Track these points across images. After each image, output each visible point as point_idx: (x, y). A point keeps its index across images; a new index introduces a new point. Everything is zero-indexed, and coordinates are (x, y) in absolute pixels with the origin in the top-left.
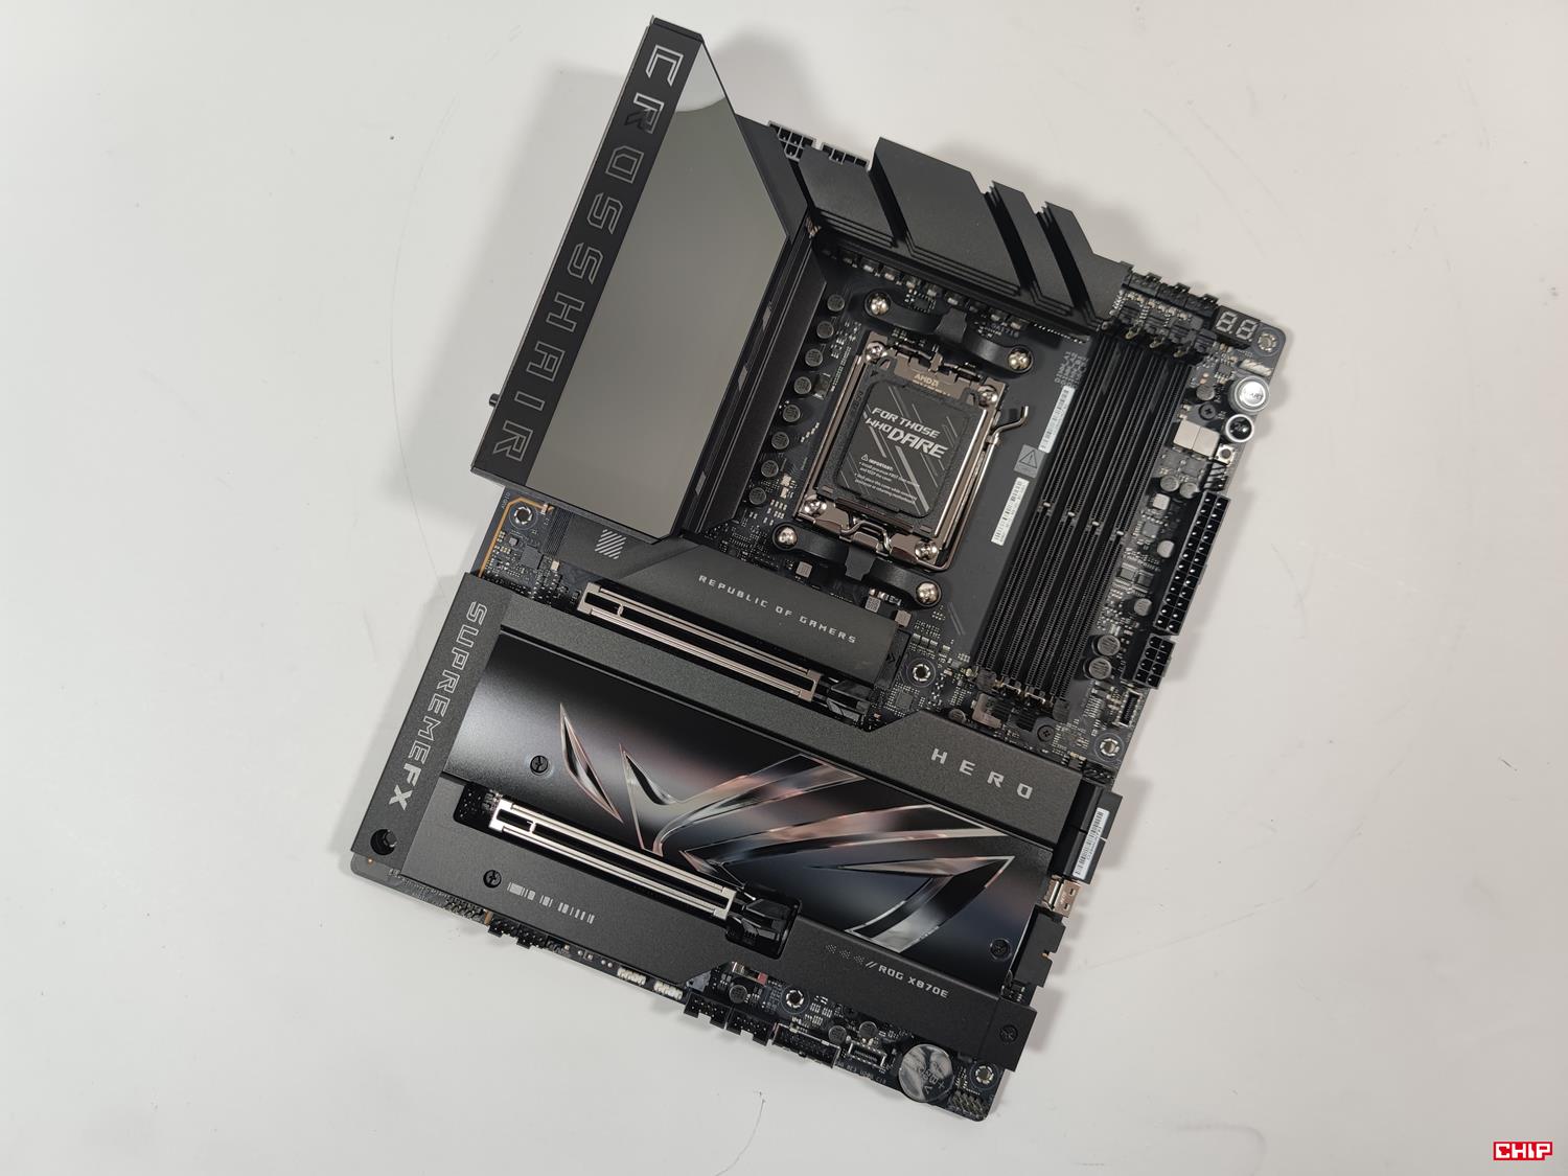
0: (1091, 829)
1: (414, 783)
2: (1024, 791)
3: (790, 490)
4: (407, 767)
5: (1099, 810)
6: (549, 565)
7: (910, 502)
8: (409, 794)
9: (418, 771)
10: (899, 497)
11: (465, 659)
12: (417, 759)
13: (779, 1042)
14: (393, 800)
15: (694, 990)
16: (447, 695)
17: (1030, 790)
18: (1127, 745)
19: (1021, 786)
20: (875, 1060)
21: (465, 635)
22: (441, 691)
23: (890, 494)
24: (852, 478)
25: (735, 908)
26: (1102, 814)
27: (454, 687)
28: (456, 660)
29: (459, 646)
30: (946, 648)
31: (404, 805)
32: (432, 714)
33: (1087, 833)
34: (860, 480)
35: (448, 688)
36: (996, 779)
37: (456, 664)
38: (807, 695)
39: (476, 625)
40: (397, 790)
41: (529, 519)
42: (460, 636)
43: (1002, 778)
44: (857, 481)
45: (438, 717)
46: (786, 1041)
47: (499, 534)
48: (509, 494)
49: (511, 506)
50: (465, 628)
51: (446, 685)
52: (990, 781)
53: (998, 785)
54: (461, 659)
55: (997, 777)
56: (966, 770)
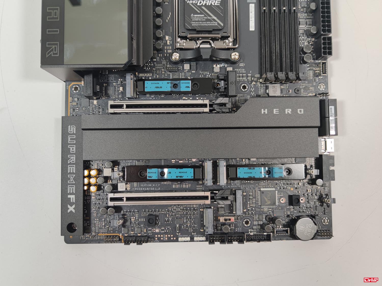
0: (330, 115)
1: (74, 201)
2: (301, 111)
3: (170, 40)
4: (69, 196)
5: (330, 107)
6: (93, 103)
7: (215, 25)
8: (74, 206)
10: (211, 25)
11: (74, 148)
12: (71, 192)
13: (248, 240)
14: (69, 211)
15: (209, 234)
16: (73, 164)
17: (302, 110)
18: (327, 83)
19: (299, 110)
20: (286, 232)
21: (71, 139)
22: (70, 164)
23: (207, 25)
24: (190, 25)
25: (212, 198)
26: (332, 108)
28: (71, 150)
29: (70, 144)
30: (249, 75)
31: (74, 211)
32: (70, 173)
33: (329, 117)
34: (194, 24)
35: (72, 161)
36: (288, 111)
37: (72, 151)
38: (207, 110)
39: (73, 134)
40: (69, 206)
41: (79, 89)
42: (69, 140)
43: (290, 110)
44: (193, 25)
45: (73, 173)
46: (251, 239)
47: (70, 99)
48: (68, 83)
49: (70, 87)
50: (70, 137)
51: (71, 161)
52: (286, 113)
53: (290, 113)
54: (73, 149)
55: (289, 110)
56: (276, 112)
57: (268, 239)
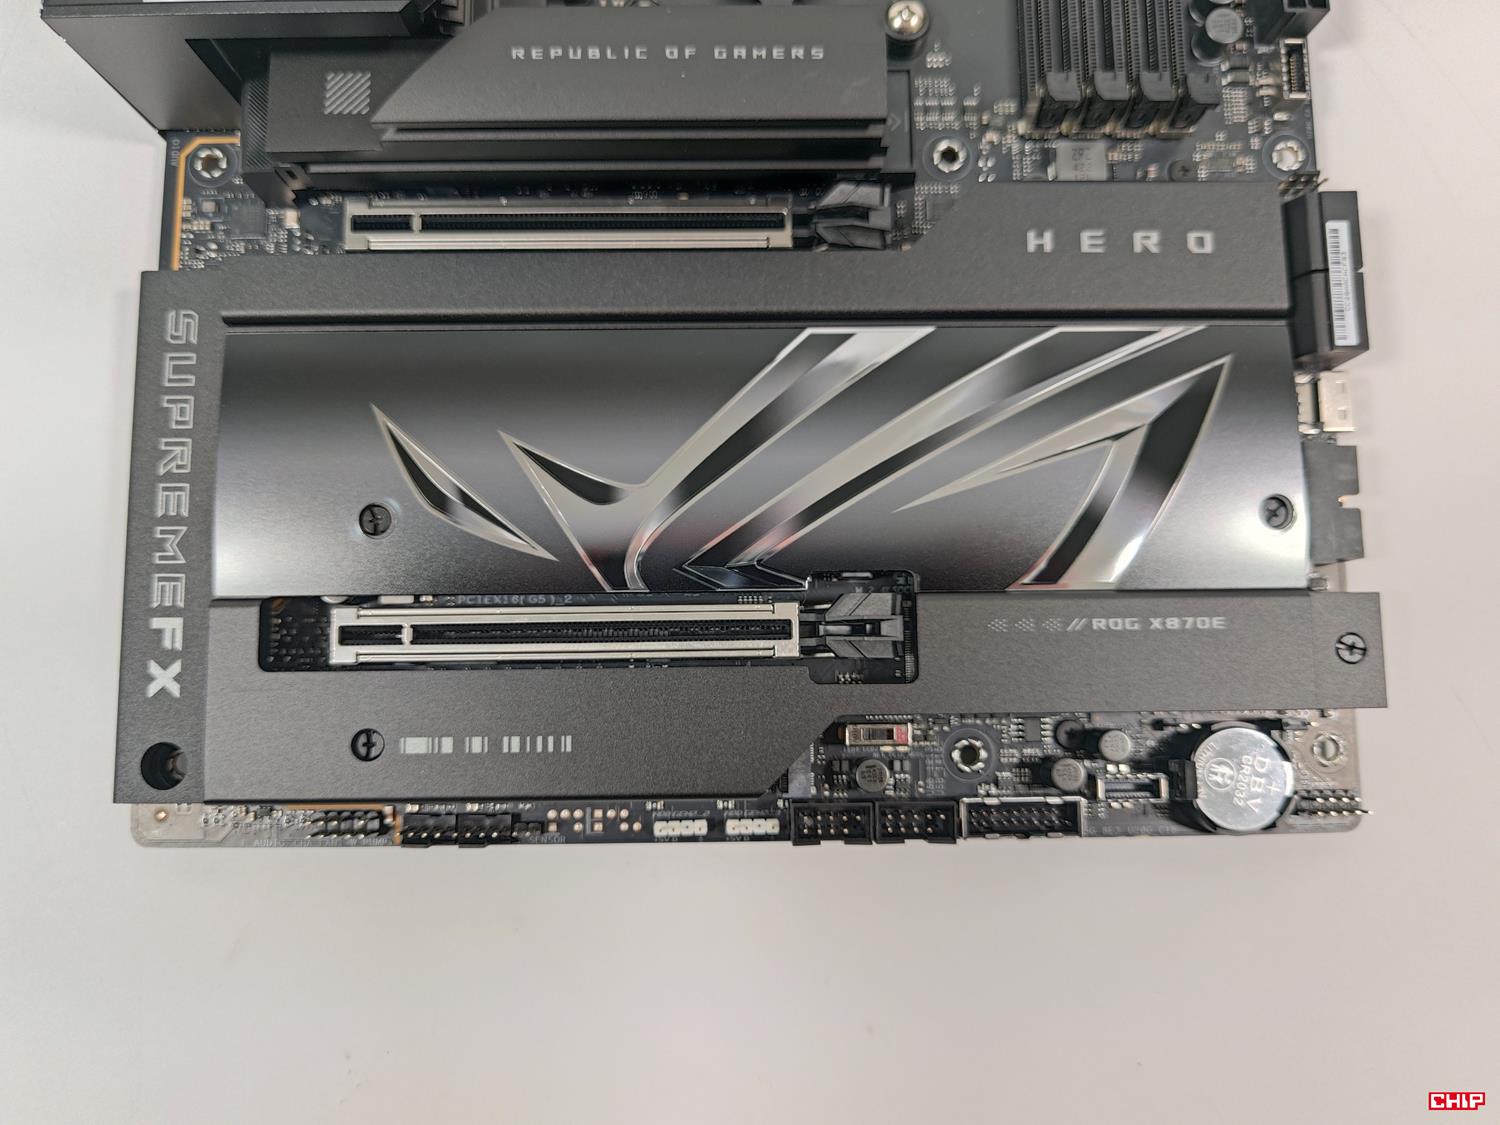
0: (1330, 260)
1: (179, 646)
2: (1201, 242)
4: (157, 623)
5: (1330, 225)
6: (280, 222)
8: (176, 667)
9: (176, 623)
11: (189, 408)
12: (168, 604)
13: (975, 832)
14: (152, 689)
15: (795, 801)
16: (180, 478)
17: (1208, 237)
18: (1312, 142)
19: (1192, 236)
20: (1148, 794)
21: (177, 369)
22: (169, 476)
25: (809, 629)
26: (1338, 230)
27: (187, 460)
28: (175, 416)
29: (172, 391)
30: (971, 102)
31: (175, 689)
32: (166, 519)
33: (1326, 270)
35: (179, 467)
36: (1147, 240)
37: (178, 423)
38: (783, 238)
39: (188, 347)
40: (154, 668)
41: (224, 165)
42: (168, 373)
43: (1155, 236)
45: (178, 520)
46: (986, 823)
47: (183, 205)
48: (176, 141)
49: (187, 158)
50: (172, 359)
51: (173, 464)
52: (1138, 248)
53: (1154, 250)
54: (182, 412)
55: (1148, 238)
56: (1093, 245)
57: (1068, 822)
